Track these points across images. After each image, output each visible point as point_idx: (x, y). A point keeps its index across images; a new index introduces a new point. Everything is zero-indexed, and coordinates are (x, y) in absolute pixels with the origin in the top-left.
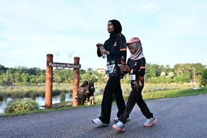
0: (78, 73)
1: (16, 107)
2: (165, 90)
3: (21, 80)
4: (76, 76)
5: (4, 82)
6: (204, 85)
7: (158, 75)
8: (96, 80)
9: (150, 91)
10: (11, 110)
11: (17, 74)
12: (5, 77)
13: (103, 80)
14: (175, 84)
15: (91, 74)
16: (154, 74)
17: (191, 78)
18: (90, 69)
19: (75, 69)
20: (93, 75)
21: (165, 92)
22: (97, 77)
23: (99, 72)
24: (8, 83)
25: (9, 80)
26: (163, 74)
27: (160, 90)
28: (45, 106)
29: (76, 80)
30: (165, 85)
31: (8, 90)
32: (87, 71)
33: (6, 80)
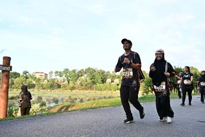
0: (8, 77)
2: (109, 98)
4: (5, 80)
6: (147, 93)
7: (104, 81)
8: (33, 86)
9: (94, 99)
13: (42, 86)
15: (27, 78)
16: (100, 80)
18: (25, 73)
19: (3, 71)
20: (30, 79)
21: (111, 100)
22: (34, 82)
23: (38, 76)
26: (109, 80)
27: (105, 98)
29: (5, 86)
30: (110, 92)
32: (21, 74)
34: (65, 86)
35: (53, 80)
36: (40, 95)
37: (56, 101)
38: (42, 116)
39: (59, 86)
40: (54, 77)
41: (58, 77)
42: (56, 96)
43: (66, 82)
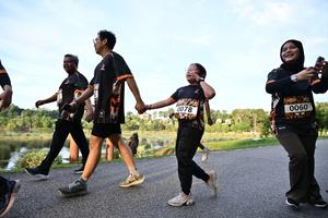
1: (30, 160)
3: (40, 125)
5: (17, 126)
6: (266, 135)
10: (24, 164)
11: (35, 117)
12: (19, 121)
13: (146, 127)
14: (233, 133)
15: (131, 119)
17: (252, 126)
18: (130, 113)
20: (134, 121)
21: (222, 143)
22: (138, 123)
23: (142, 117)
24: (23, 129)
25: (24, 124)
26: (219, 120)
27: (215, 140)
28: (70, 159)
30: (220, 134)
31: (23, 137)
33: (20, 125)
34: (170, 127)
35: (157, 121)
36: (145, 136)
37: (161, 144)
38: (148, 158)
39: (164, 128)
40: (158, 118)
41: (163, 118)
42: (161, 138)
43: (171, 123)
